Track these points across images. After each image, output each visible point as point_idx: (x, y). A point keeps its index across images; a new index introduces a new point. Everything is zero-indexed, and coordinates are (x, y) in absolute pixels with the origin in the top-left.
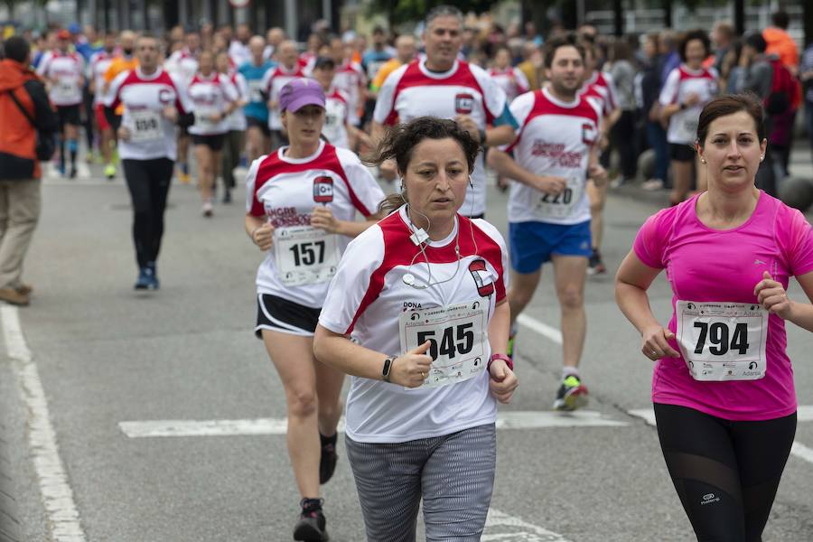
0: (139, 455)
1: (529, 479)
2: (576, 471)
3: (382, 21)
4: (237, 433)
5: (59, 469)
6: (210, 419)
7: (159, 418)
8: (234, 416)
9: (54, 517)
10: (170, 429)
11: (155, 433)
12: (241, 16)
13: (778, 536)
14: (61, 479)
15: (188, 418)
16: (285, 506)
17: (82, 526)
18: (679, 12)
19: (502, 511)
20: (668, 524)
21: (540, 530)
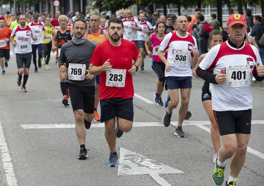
0: (26, 134)
1: (138, 141)
2: (152, 139)
3: (97, 10)
4: (55, 128)
5: (4, 138)
6: (47, 124)
7: (32, 124)
8: (54, 123)
9: (2, 151)
10: (35, 127)
11: (31, 128)
12: (57, 9)
13: (209, 157)
14: (4, 140)
15: (40, 124)
16: (68, 149)
17: (10, 154)
18: (182, 9)
19: (130, 150)
20: (178, 154)
21: (141, 156)
